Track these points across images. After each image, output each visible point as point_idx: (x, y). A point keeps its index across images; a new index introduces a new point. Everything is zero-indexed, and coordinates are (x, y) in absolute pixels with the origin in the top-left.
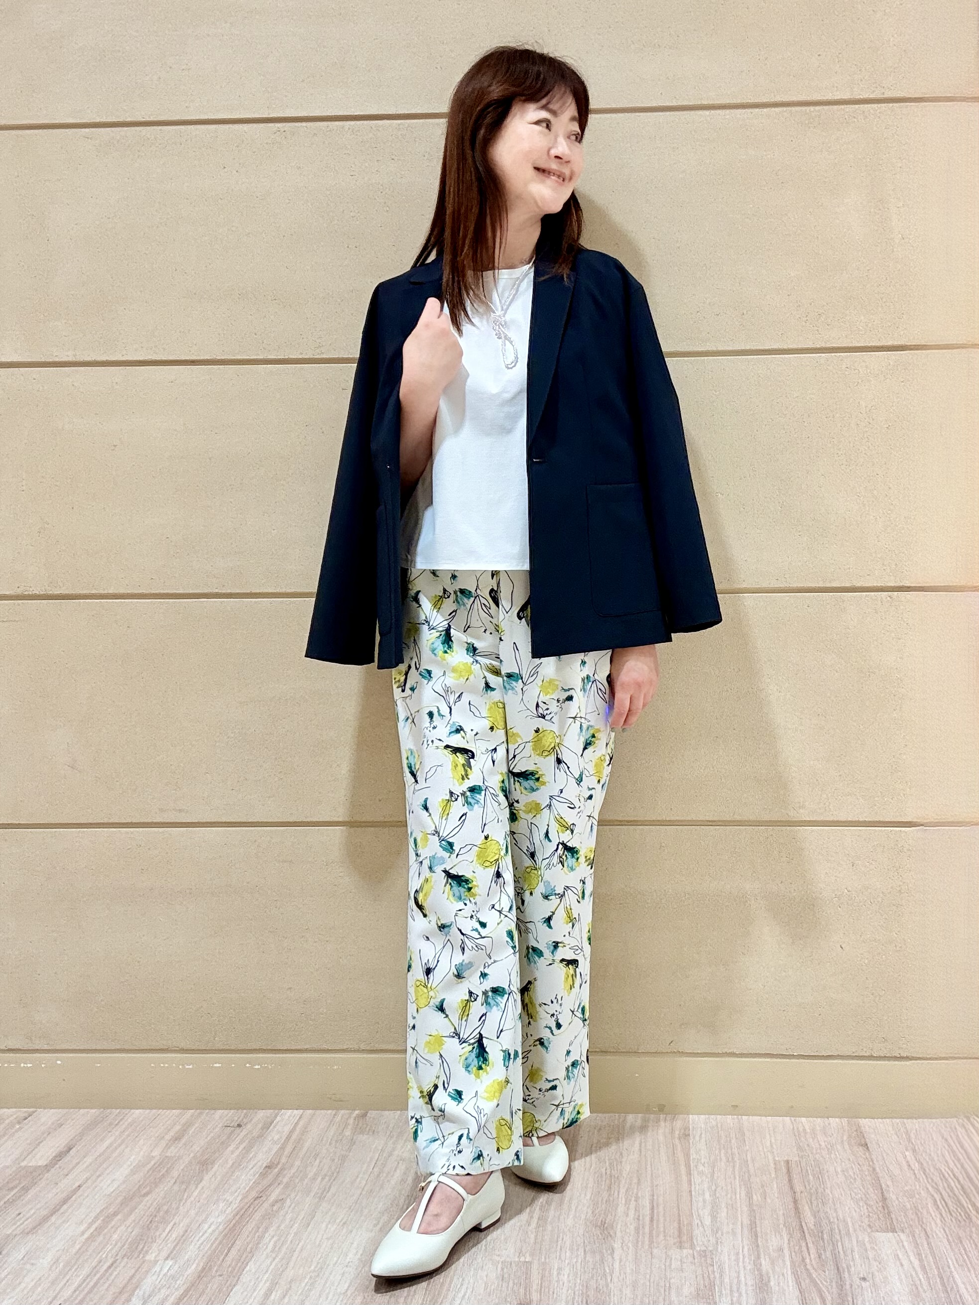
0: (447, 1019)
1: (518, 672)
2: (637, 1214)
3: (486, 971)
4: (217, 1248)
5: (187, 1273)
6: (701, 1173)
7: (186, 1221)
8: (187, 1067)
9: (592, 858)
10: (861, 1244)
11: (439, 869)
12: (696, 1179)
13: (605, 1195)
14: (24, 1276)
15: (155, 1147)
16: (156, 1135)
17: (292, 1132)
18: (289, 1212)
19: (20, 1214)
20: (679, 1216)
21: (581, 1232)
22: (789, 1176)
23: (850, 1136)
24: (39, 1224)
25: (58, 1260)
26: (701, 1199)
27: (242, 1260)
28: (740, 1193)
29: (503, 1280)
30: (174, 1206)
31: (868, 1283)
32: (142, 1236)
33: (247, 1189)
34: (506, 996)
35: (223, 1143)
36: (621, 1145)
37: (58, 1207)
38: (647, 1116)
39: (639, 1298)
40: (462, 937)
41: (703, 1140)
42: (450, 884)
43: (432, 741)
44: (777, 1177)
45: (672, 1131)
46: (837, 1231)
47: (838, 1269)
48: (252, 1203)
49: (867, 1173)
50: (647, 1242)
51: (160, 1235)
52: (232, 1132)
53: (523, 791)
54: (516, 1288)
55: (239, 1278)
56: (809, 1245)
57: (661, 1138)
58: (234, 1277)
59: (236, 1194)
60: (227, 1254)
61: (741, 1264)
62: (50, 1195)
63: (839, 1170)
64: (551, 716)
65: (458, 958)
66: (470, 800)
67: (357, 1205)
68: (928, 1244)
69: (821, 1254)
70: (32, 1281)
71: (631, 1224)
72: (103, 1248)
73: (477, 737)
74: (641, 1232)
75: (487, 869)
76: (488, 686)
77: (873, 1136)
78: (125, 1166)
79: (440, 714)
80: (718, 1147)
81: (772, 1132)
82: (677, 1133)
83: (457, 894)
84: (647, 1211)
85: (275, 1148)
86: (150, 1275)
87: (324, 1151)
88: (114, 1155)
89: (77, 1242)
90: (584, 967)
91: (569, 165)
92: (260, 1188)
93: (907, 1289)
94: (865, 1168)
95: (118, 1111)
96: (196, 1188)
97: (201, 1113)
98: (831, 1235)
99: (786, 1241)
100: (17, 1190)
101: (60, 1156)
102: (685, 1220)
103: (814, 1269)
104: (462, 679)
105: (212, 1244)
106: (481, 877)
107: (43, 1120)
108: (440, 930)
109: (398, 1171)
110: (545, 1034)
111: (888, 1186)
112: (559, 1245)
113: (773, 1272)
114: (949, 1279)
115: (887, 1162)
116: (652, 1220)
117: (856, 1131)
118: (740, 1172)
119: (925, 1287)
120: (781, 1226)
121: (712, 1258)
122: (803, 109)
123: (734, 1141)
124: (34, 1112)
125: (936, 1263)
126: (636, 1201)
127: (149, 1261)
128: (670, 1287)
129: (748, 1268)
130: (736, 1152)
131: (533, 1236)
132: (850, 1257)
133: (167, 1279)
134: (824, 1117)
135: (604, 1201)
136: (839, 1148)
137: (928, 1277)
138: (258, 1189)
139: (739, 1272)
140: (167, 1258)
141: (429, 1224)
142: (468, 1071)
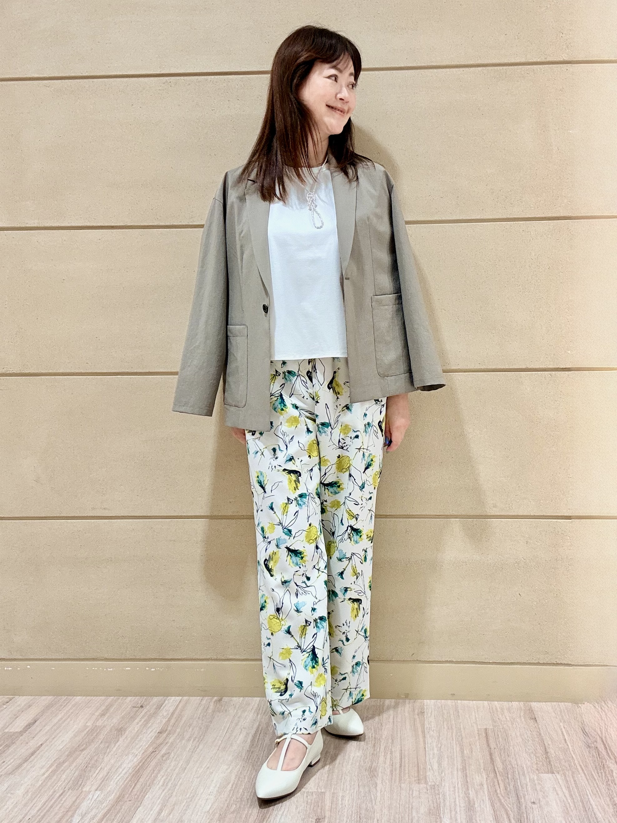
0: (292, 638)
1: (328, 422)
2: (391, 763)
3: (315, 607)
4: (127, 783)
5: (109, 799)
6: (431, 736)
7: (109, 767)
8: (109, 670)
9: (372, 536)
10: (532, 780)
11: (283, 546)
12: (429, 740)
13: (372, 750)
14: (7, 802)
15: (89, 720)
16: (90, 712)
17: (175, 710)
18: (173, 760)
19: (4, 762)
20: (418, 764)
21: (356, 773)
22: (487, 738)
23: (525, 713)
24: (16, 769)
25: (28, 791)
26: (432, 753)
27: (144, 791)
28: (456, 749)
29: (307, 803)
30: (101, 757)
31: (536, 805)
32: (80, 776)
33: (147, 746)
35: (131, 718)
36: (381, 716)
37: (28, 758)
38: (398, 700)
39: (393, 815)
40: (296, 587)
41: (433, 715)
42: (291, 555)
44: (479, 739)
45: (414, 710)
46: (517, 773)
47: (518, 796)
48: (150, 755)
49: (536, 737)
50: (398, 780)
51: (92, 775)
52: (137, 711)
53: (330, 494)
54: (315, 809)
55: (141, 803)
56: (499, 781)
57: (407, 714)
58: (138, 802)
59: (140, 749)
60: (134, 788)
61: (457, 794)
62: (23, 751)
63: (518, 734)
64: (347, 447)
65: (295, 600)
66: (300, 502)
67: (216, 756)
68: (574, 781)
69: (507, 787)
70: (12, 804)
71: (388, 769)
72: (57, 783)
73: (302, 463)
74: (394, 773)
75: (312, 545)
76: (308, 430)
77: (540, 713)
78: (70, 732)
79: (280, 449)
80: (442, 719)
81: (476, 711)
82: (416, 711)
83: (295, 561)
84: (398, 761)
85: (164, 721)
86: (86, 800)
87: (195, 723)
88: (63, 725)
89: (40, 780)
90: (366, 604)
91: (348, 104)
92: (155, 745)
93: (561, 809)
94: (534, 733)
95: (66, 697)
96: (115, 745)
97: (119, 699)
98: (513, 775)
99: (485, 779)
100: (2, 747)
101: (29, 726)
102: (422, 766)
103: (502, 796)
104: (293, 427)
105: (125, 781)
106: (308, 549)
107: (19, 703)
108: (283, 584)
109: (241, 735)
110: (341, 645)
111: (549, 745)
112: (342, 782)
113: (477, 798)
114: (587, 803)
115: (548, 730)
116: (401, 766)
117: (529, 710)
118: (456, 736)
119: (572, 808)
120: (482, 770)
121: (439, 790)
122: (496, 68)
123: (452, 716)
124: (13, 698)
125: (579, 793)
126: (391, 754)
127: (85, 791)
128: (412, 808)
129: (461, 796)
130: (454, 723)
131: (326, 776)
132: (525, 789)
133: (97, 802)
134: (509, 701)
135: (371, 754)
136: (519, 720)
137: (574, 802)
138: (153, 746)
139: (455, 798)
140: (96, 790)
141: (288, 765)
142: (307, 669)
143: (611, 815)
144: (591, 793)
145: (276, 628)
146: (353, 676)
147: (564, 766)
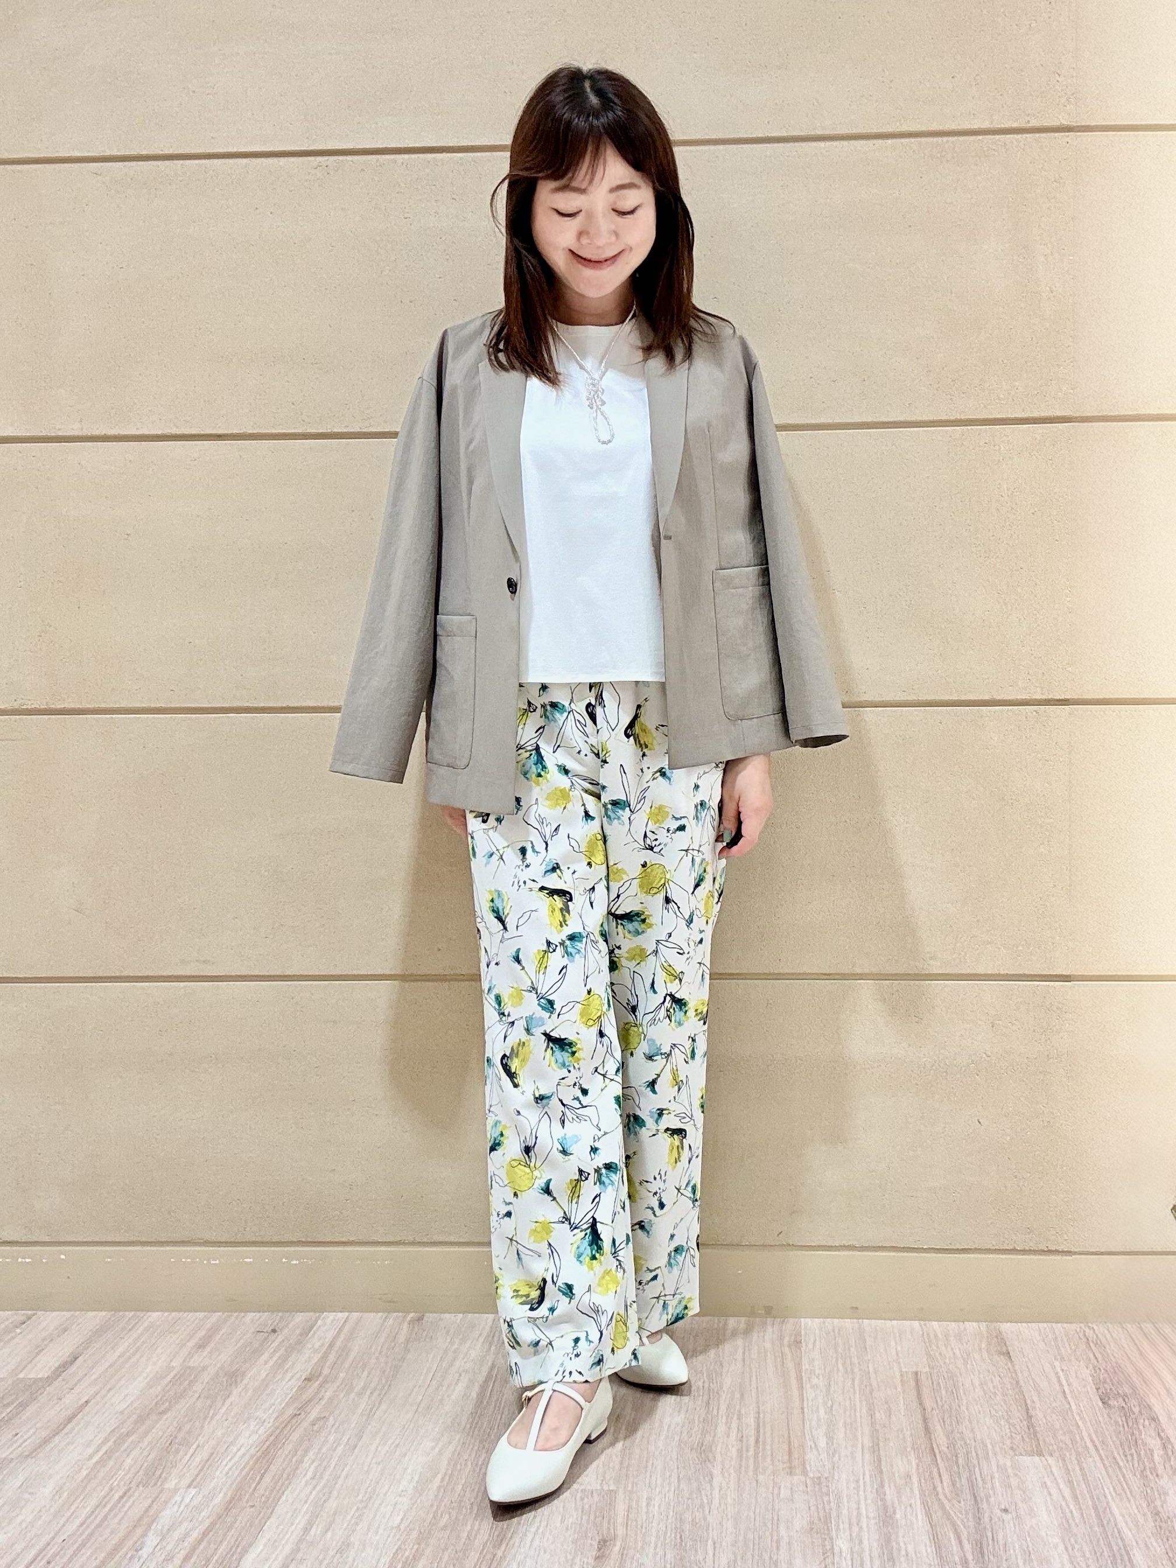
0: (554, 1202)
1: (624, 799)
2: (740, 1435)
3: (597, 1145)
4: (247, 1474)
5: (213, 1504)
6: (814, 1387)
7: (212, 1443)
8: (213, 1262)
9: (705, 1012)
10: (1002, 1469)
11: (538, 1031)
12: (809, 1393)
13: (703, 1412)
14: (23, 1507)
15: (175, 1356)
16: (177, 1342)
17: (335, 1338)
18: (333, 1431)
19: (17, 1434)
20: (789, 1439)
21: (674, 1456)
22: (918, 1390)
23: (989, 1344)
24: (39, 1447)
25: (61, 1488)
26: (815, 1417)
27: (278, 1488)
28: (861, 1410)
29: (582, 1512)
30: (198, 1425)
31: (1010, 1515)
32: (159, 1460)
33: (283, 1405)
34: (617, 1172)
35: (255, 1351)
36: (721, 1351)
37: (62, 1426)
38: (752, 1319)
39: (742, 1532)
40: (562, 1107)
41: (817, 1347)
42: (552, 1048)
43: (525, 882)
44: (904, 1392)
45: (782, 1338)
46: (974, 1454)
47: (975, 1497)
48: (289, 1422)
49: (1009, 1387)
50: (751, 1468)
51: (181, 1459)
52: (266, 1339)
53: (627, 935)
54: (598, 1521)
55: (273, 1510)
56: (941, 1471)
57: (768, 1345)
58: (268, 1508)
59: (270, 1411)
60: (259, 1483)
61: (861, 1493)
62: (53, 1412)
63: (977, 1383)
64: (660, 848)
65: (559, 1132)
66: (570, 950)
67: (412, 1425)
68: (1081, 1470)
69: (955, 1481)
70: (32, 1512)
71: (733, 1446)
72: (115, 1474)
73: (574, 876)
74: (744, 1456)
75: (591, 1028)
76: (587, 815)
77: (1016, 1343)
78: (140, 1379)
79: (534, 850)
80: (834, 1355)
81: (898, 1339)
82: (786, 1339)
83: (560, 1060)
84: (752, 1432)
85: (316, 1357)
86: (169, 1505)
87: (373, 1361)
88: (128, 1365)
89: (85, 1467)
90: (695, 1138)
93: (1056, 1522)
94: (1007, 1380)
95: (133, 1313)
96: (223, 1404)
97: (229, 1317)
98: (968, 1461)
99: (915, 1467)
100: (13, 1406)
101: (64, 1366)
102: (796, 1442)
103: (947, 1498)
104: (559, 807)
105: (242, 1470)
106: (584, 1037)
107: (44, 1324)
108: (537, 1103)
109: (460, 1384)
110: (647, 1216)
111: (1034, 1402)
112: (648, 1472)
113: (899, 1502)
114: (1104, 1511)
115: (1033, 1374)
116: (757, 1441)
117: (997, 1337)
118: (860, 1385)
119: (1077, 1520)
120: (909, 1449)
121: (828, 1487)
122: (935, 139)
123: (853, 1349)
124: (33, 1315)
125: (1090, 1492)
126: (739, 1419)
127: (169, 1489)
128: (778, 1520)
129: (870, 1497)
130: (856, 1361)
131: (617, 1461)
132: (989, 1485)
133: (189, 1510)
134: (958, 1321)
135: (701, 1419)
136: (977, 1357)
137: (1080, 1509)
138: (296, 1405)
139: (859, 1504)
140: (189, 1486)
141: (547, 1439)
142: (581, 1262)
143: (1150, 1534)
144: (1113, 1492)
145: (524, 1183)
146: (670, 1272)
147: (1062, 1441)
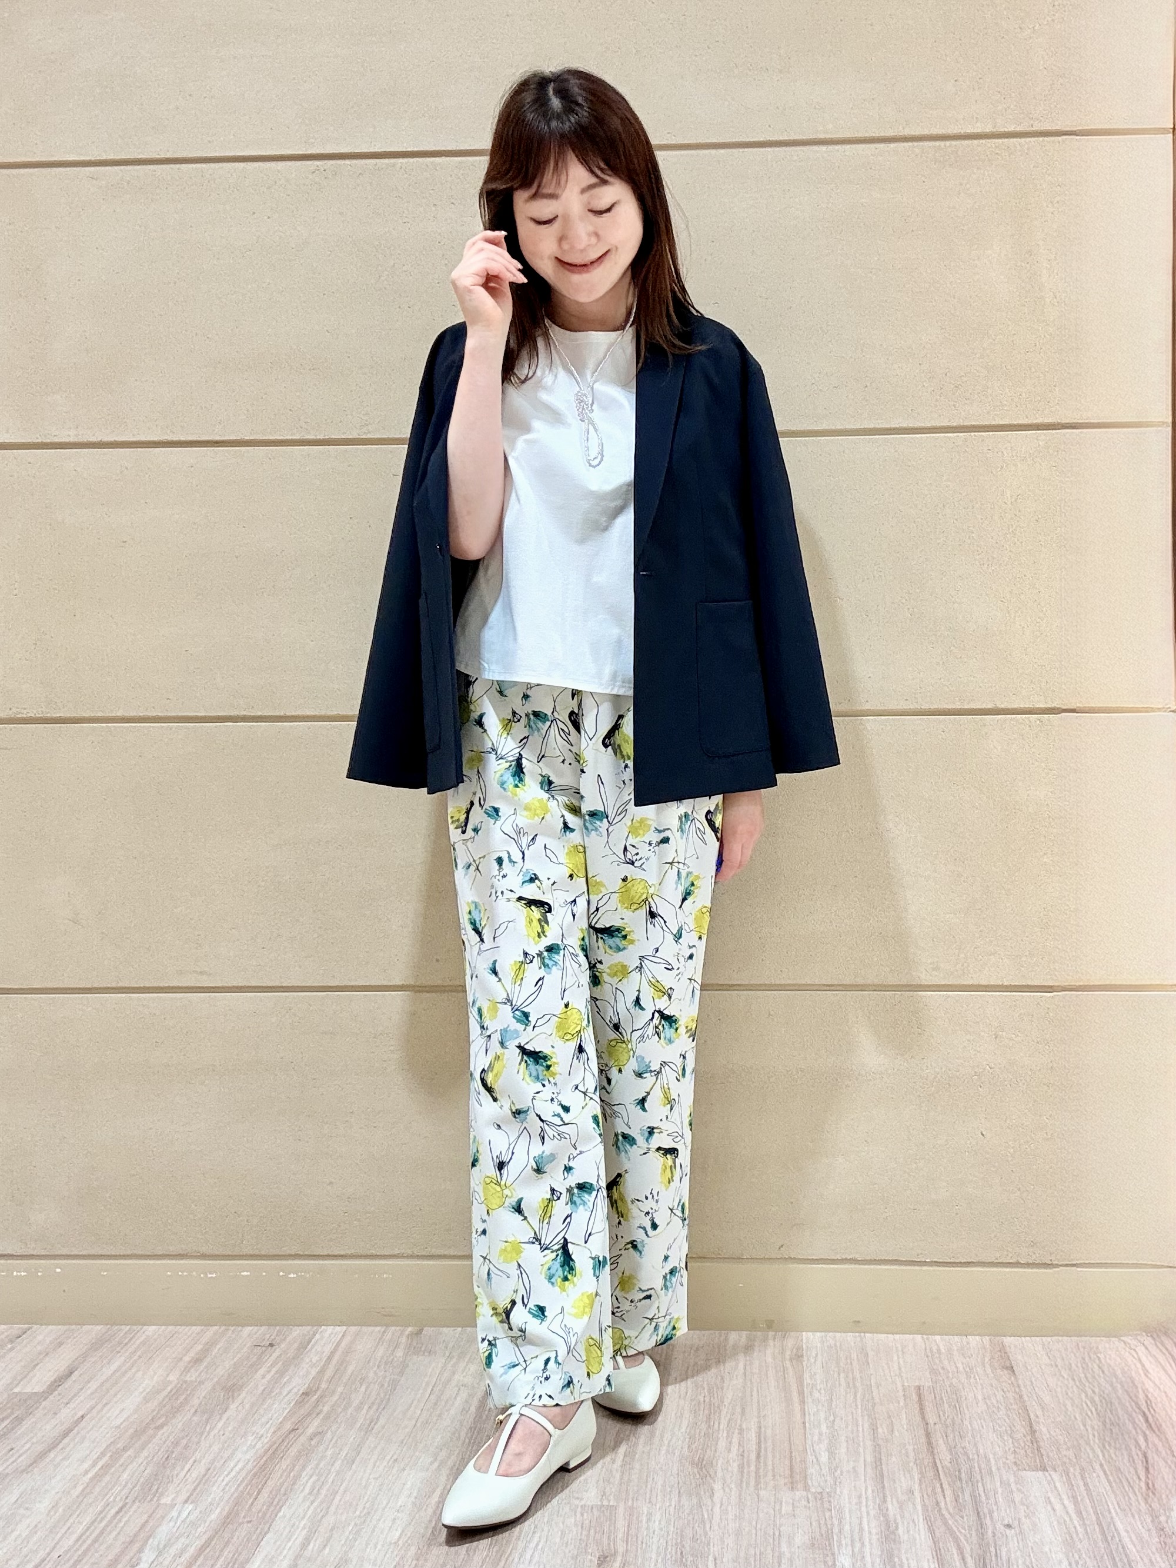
0: (525, 1222)
1: (603, 810)
2: (741, 1450)
3: (571, 1164)
4: (244, 1489)
5: (210, 1519)
6: (816, 1401)
7: (209, 1457)
8: (210, 1276)
9: (694, 1029)
10: (1006, 1484)
11: (512, 1045)
12: (811, 1408)
13: (704, 1426)
14: (18, 1523)
15: (172, 1369)
16: (173, 1356)
17: (333, 1353)
18: (330, 1446)
19: (12, 1449)
20: (791, 1454)
21: (675, 1471)
22: (921, 1405)
23: (992, 1358)
24: (35, 1462)
25: (57, 1504)
26: (817, 1431)
27: (275, 1503)
28: (863, 1425)
29: (582, 1527)
30: (195, 1439)
31: (1013, 1531)
32: (156, 1475)
33: (281, 1420)
34: (594, 1193)
35: (252, 1366)
36: (722, 1368)
37: (57, 1441)
38: (753, 1333)
39: (743, 1548)
40: (541, 1124)
41: (819, 1363)
42: (526, 1062)
43: (502, 893)
44: (906, 1405)
45: (783, 1352)
46: (977, 1469)
47: (978, 1513)
48: (286, 1437)
49: (1012, 1402)
50: (752, 1483)
51: (177, 1474)
52: (263, 1353)
53: (608, 950)
54: (598, 1536)
55: (270, 1525)
56: (944, 1487)
57: (770, 1360)
58: (265, 1524)
59: (268, 1425)
60: (256, 1498)
61: (864, 1509)
62: (48, 1427)
63: (980, 1397)
64: (641, 862)
65: (537, 1149)
66: (547, 961)
67: (410, 1439)
68: (1084, 1485)
69: (958, 1496)
70: (28, 1527)
71: (734, 1461)
72: (111, 1489)
73: (554, 887)
74: (745, 1471)
75: (568, 1043)
76: (566, 827)
77: (1019, 1357)
78: (136, 1393)
79: (510, 860)
80: (836, 1369)
81: (900, 1353)
82: (788, 1353)
83: (534, 1073)
84: (753, 1446)
85: (314, 1372)
86: (166, 1521)
87: (371, 1375)
88: (124, 1380)
89: (80, 1482)
90: (684, 1157)
92: (295, 1418)
93: (1060, 1538)
94: (1010, 1395)
95: (128, 1327)
96: (221, 1418)
97: (226, 1330)
98: (971, 1476)
99: (917, 1481)
100: (8, 1421)
101: (60, 1381)
102: (797, 1457)
103: (950, 1513)
104: (536, 818)
105: (239, 1485)
106: (561, 1053)
107: (40, 1338)
108: (515, 1117)
109: (458, 1399)
110: (639, 1235)
111: (1037, 1417)
112: (649, 1486)
113: (902, 1517)
114: (1109, 1526)
115: (1036, 1389)
116: (758, 1456)
117: (1000, 1351)
118: (862, 1400)
119: (1081, 1536)
120: (911, 1464)
121: (830, 1502)
122: (937, 143)
123: (855, 1363)
124: (29, 1329)
125: (1094, 1507)
126: (740, 1434)
127: (166, 1504)
128: (780, 1535)
129: (872, 1513)
130: (858, 1376)
131: (618, 1476)
132: (992, 1501)
133: (186, 1526)
134: (961, 1335)
135: (702, 1434)
136: (980, 1370)
137: (1084, 1524)
138: (293, 1420)
139: (861, 1518)
140: (186, 1501)
142: (553, 1284)
143: (1154, 1550)
144: (1117, 1507)
145: (496, 1202)
147: (1065, 1456)
